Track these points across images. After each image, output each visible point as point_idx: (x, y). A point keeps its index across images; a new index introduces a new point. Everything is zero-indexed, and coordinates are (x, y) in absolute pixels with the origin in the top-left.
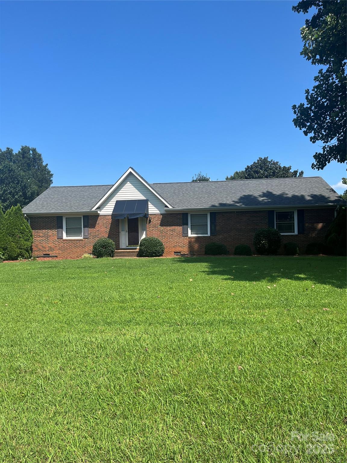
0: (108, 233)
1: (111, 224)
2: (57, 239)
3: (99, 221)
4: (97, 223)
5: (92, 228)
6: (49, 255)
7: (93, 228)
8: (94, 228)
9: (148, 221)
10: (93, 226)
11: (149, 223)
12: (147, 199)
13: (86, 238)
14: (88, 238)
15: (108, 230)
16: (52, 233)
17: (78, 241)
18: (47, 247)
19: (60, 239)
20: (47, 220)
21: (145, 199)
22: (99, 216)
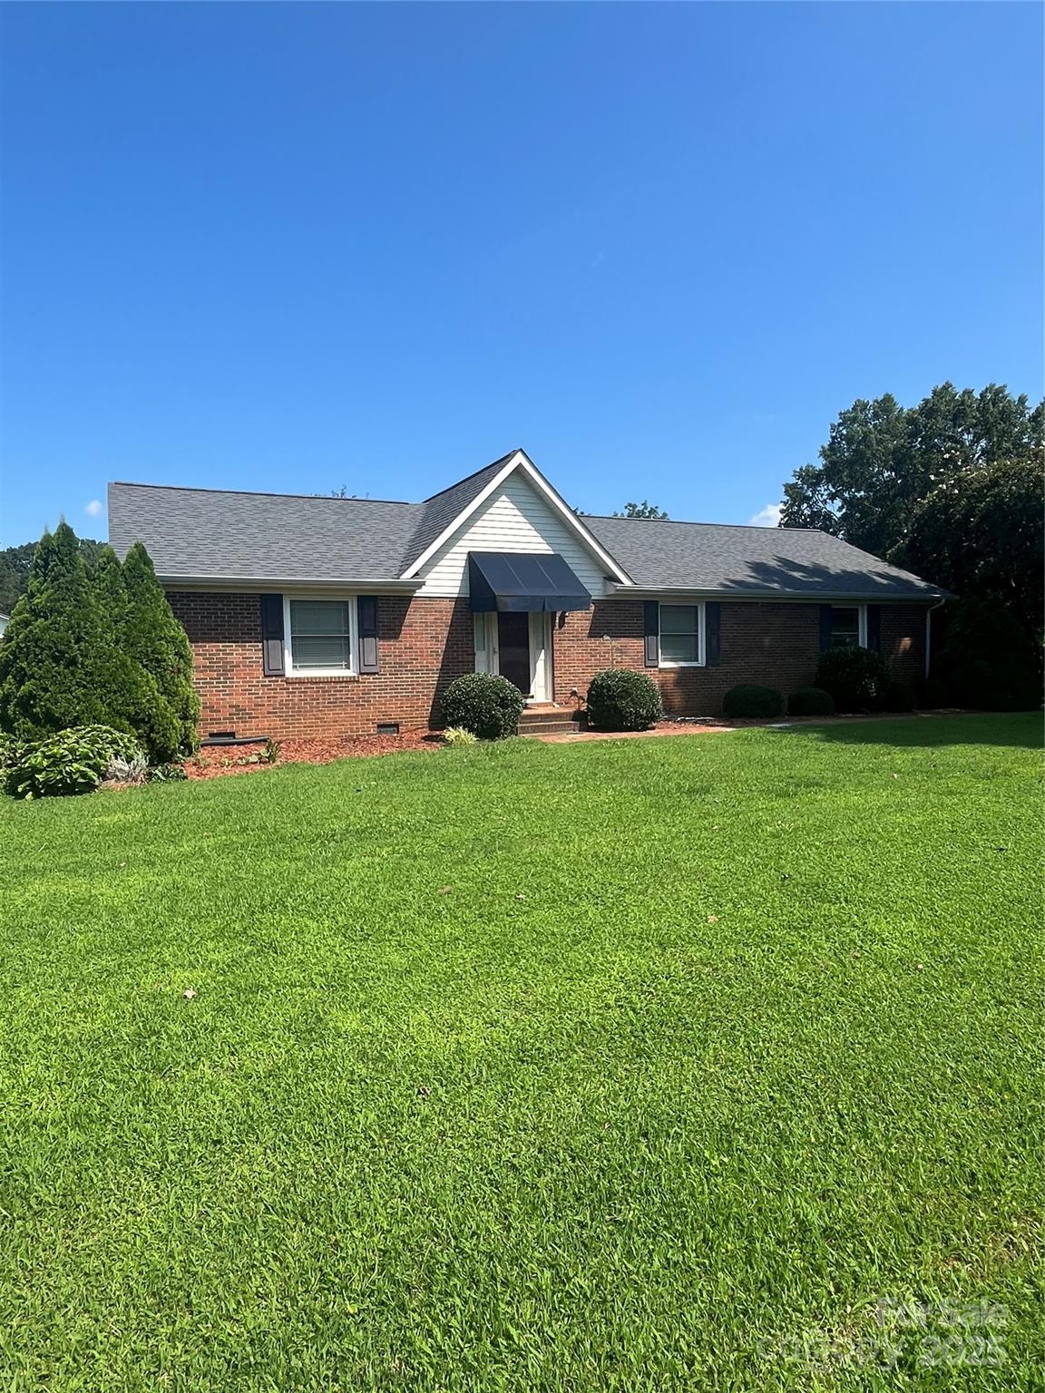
0: (441, 658)
1: (451, 626)
2: (265, 676)
3: (413, 616)
4: (407, 621)
5: (390, 638)
6: (232, 734)
7: (393, 638)
8: (397, 638)
9: (557, 621)
10: (393, 632)
11: (560, 627)
12: (557, 553)
13: (367, 674)
14: (375, 674)
15: (441, 647)
16: (244, 654)
17: (342, 682)
18: (225, 707)
19: (276, 676)
20: (220, 606)
21: (552, 553)
22: (410, 601)
